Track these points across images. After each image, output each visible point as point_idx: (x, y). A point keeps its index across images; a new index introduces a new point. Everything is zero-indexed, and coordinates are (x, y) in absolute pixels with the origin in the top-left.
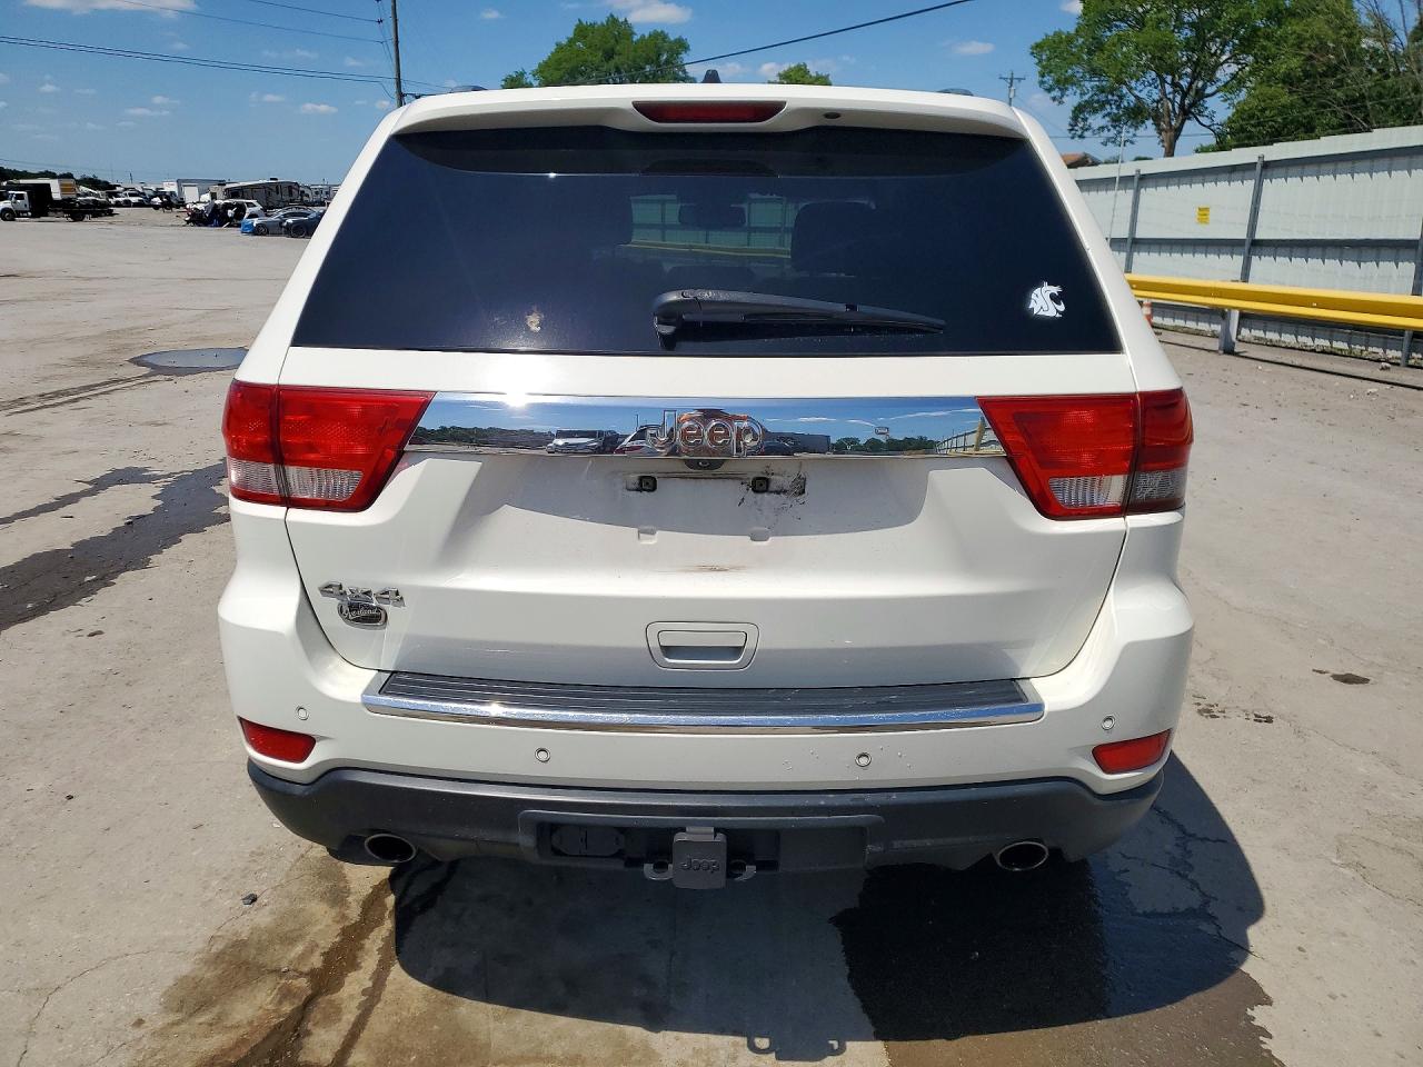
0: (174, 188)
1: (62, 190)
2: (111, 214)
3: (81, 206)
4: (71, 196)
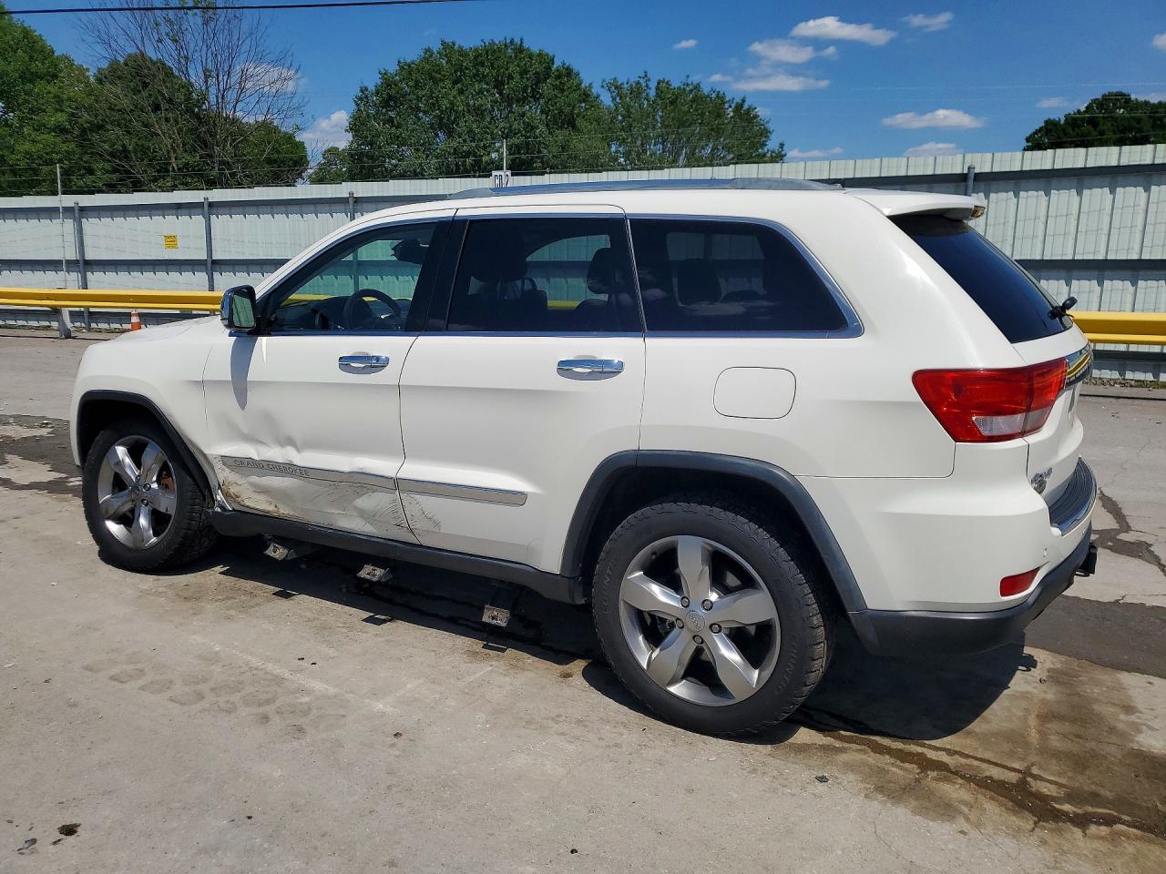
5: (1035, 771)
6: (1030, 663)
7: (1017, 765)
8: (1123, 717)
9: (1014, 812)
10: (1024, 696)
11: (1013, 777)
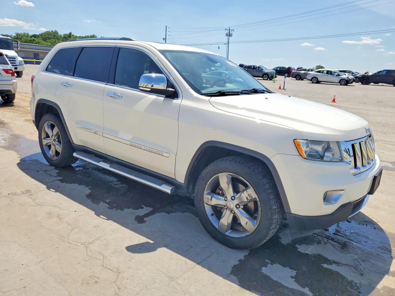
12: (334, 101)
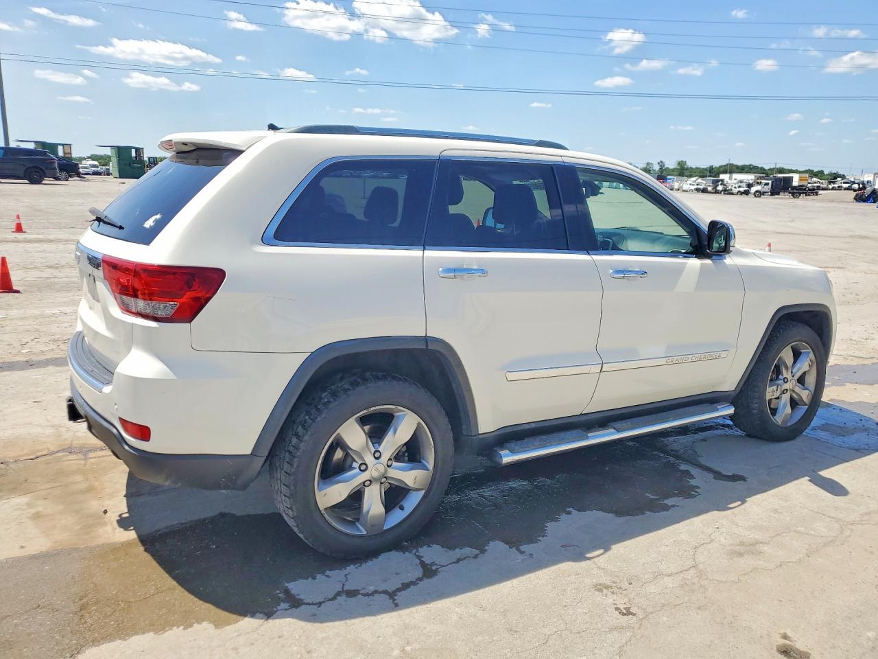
0: (871, 178)
1: (800, 180)
2: (817, 194)
3: (809, 189)
4: (804, 184)
5: (83, 462)
6: (123, 523)
7: (93, 460)
8: (40, 509)
9: (83, 444)
10: (111, 496)
11: (91, 455)
12: (19, 228)
